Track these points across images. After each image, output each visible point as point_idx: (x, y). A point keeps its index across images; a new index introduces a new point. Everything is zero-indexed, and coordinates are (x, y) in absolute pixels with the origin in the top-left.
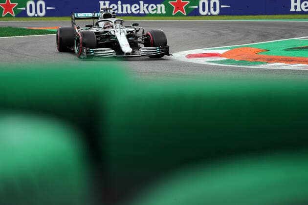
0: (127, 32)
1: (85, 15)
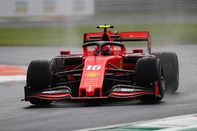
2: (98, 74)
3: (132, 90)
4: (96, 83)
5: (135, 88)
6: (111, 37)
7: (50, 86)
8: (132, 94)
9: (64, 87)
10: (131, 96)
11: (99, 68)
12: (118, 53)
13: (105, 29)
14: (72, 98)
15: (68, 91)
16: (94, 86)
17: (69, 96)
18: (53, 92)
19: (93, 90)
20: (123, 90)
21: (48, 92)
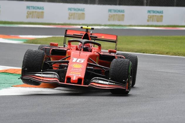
2: (81, 66)
3: (107, 83)
4: (80, 74)
5: (110, 82)
6: (91, 37)
7: (42, 70)
8: (107, 86)
9: (54, 73)
10: (106, 87)
11: (82, 61)
12: (96, 50)
13: (87, 30)
14: (60, 83)
15: (56, 77)
16: (78, 75)
17: (57, 81)
18: (44, 75)
19: (77, 79)
20: (100, 82)
21: (40, 75)
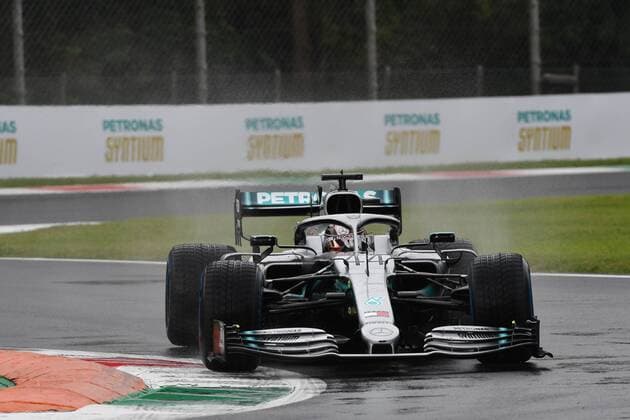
0: (398, 267)
1: (286, 198)
